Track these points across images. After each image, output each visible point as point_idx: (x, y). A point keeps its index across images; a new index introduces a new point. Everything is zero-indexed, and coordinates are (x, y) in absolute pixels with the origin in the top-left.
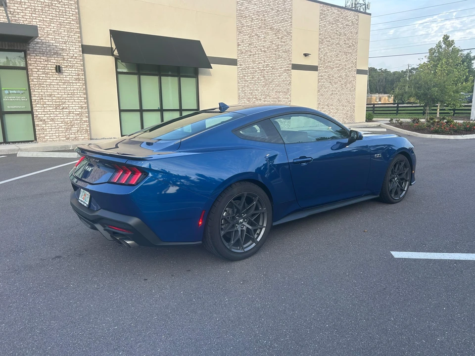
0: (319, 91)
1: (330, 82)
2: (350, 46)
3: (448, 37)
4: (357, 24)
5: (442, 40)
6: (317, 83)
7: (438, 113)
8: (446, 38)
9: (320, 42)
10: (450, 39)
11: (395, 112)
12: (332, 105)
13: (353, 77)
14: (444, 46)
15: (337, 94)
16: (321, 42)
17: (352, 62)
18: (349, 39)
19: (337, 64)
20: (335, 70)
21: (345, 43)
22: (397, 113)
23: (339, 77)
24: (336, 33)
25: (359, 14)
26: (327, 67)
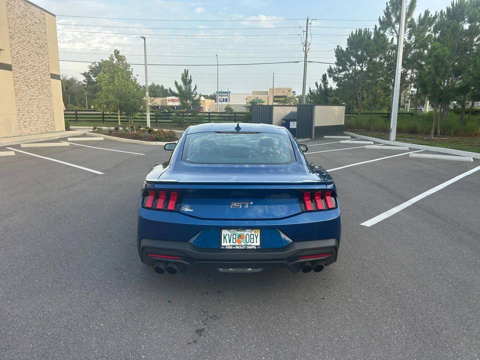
0: (16, 95)
1: (27, 85)
2: (41, 46)
3: (118, 52)
4: (44, 24)
5: (114, 54)
6: (14, 85)
7: (119, 121)
9: (10, 36)
10: (120, 54)
11: (75, 119)
12: (32, 112)
13: (48, 81)
14: (116, 59)
15: (35, 99)
16: (12, 37)
17: (45, 64)
18: (39, 39)
19: (31, 65)
20: (30, 71)
21: (36, 43)
22: (77, 121)
23: (35, 80)
24: (26, 30)
25: (46, 13)
26: (21, 68)
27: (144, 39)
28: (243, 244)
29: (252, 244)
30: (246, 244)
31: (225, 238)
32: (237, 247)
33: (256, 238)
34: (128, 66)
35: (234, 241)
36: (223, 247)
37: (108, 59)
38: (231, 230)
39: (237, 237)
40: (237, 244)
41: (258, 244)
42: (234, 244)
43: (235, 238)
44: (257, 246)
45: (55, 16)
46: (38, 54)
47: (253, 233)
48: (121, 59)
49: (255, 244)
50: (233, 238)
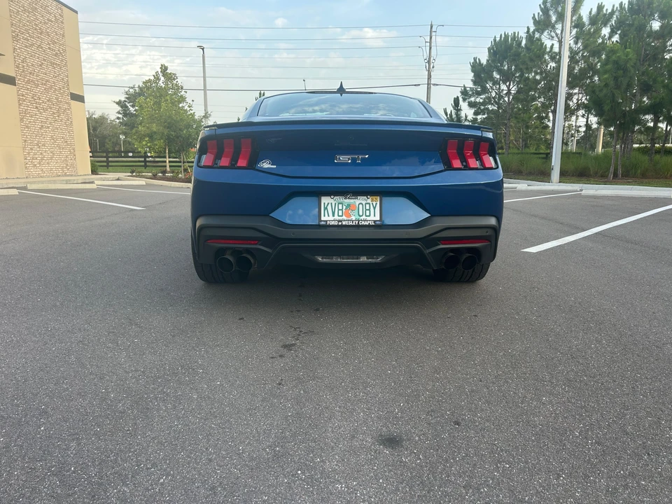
0: (22, 120)
1: (37, 107)
2: (57, 53)
3: (166, 68)
4: (62, 22)
5: (160, 70)
6: (18, 106)
8: (164, 69)
9: (13, 37)
10: (169, 71)
11: (105, 164)
12: (44, 145)
13: (67, 103)
14: (162, 78)
15: (48, 127)
16: (15, 38)
17: (63, 79)
18: (54, 43)
19: (42, 79)
20: (41, 88)
21: (49, 48)
22: (108, 166)
23: (48, 101)
24: (36, 29)
25: (63, 7)
26: (28, 82)
27: (203, 49)
28: (354, 218)
29: (368, 218)
30: (358, 217)
31: (326, 208)
32: (344, 223)
33: (374, 208)
34: (179, 88)
35: (340, 214)
36: (323, 223)
37: (152, 78)
38: (335, 197)
39: (344, 207)
40: (344, 218)
41: (378, 218)
42: (341, 218)
43: (342, 210)
44: (375, 221)
45: (76, 12)
46: (52, 64)
47: (369, 201)
48: (170, 77)
49: (372, 218)
50: (339, 210)
